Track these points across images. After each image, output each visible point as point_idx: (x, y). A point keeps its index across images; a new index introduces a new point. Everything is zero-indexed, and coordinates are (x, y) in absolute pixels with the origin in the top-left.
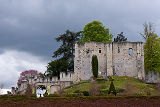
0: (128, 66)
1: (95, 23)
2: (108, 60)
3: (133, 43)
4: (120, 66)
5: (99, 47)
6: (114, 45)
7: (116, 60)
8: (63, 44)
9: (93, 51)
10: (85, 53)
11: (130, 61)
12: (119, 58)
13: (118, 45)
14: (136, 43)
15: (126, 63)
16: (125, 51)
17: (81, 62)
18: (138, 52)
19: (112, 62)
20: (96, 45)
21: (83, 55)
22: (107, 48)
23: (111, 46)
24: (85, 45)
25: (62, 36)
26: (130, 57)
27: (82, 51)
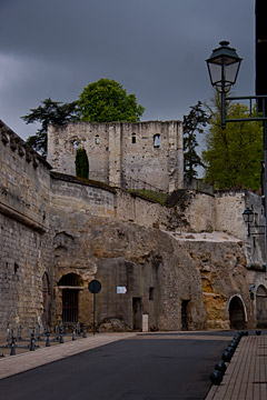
0: (150, 170)
1: (103, 83)
2: (112, 158)
3: (163, 123)
4: (136, 171)
5: (95, 132)
6: (125, 128)
7: (128, 157)
8: (41, 128)
9: (84, 140)
10: (69, 145)
11: (155, 161)
12: (134, 154)
13: (133, 128)
14: (168, 123)
15: (148, 165)
16: (146, 140)
17: (60, 162)
18: (171, 141)
19: (118, 163)
20: (89, 128)
21: (64, 149)
22: (111, 134)
23: (118, 130)
24: (68, 128)
25: (35, 111)
26: (155, 151)
27: (61, 142)
